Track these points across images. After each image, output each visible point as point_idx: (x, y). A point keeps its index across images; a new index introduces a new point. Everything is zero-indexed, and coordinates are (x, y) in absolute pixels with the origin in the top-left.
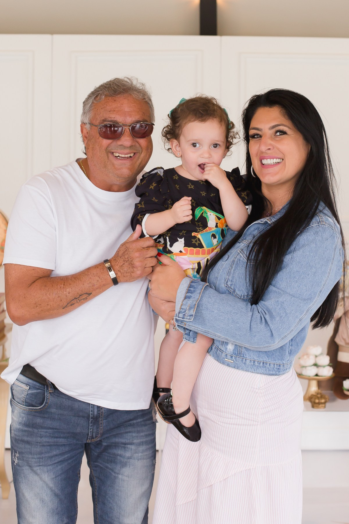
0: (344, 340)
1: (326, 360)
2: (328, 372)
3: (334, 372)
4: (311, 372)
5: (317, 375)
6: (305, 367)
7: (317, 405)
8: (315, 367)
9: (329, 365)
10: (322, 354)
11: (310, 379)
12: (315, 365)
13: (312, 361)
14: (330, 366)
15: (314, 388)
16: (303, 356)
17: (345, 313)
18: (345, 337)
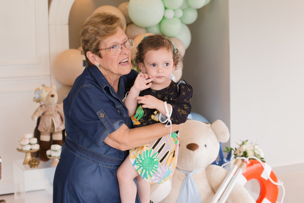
0: (44, 129)
1: (35, 140)
2: (37, 147)
4: (28, 148)
5: (31, 149)
6: (24, 146)
7: (34, 166)
8: (30, 145)
9: (37, 143)
10: (32, 137)
11: (27, 152)
12: (30, 144)
13: (28, 142)
15: (29, 157)
16: (22, 139)
17: (43, 114)
18: (44, 126)
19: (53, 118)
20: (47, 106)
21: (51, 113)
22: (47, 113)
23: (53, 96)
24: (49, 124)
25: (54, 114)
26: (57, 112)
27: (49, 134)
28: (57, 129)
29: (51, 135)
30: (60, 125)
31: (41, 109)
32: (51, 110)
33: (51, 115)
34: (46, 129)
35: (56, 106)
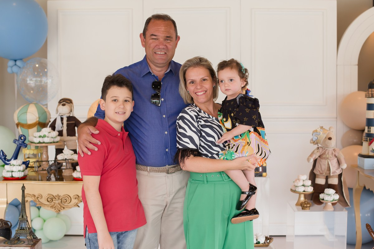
0: (319, 171)
1: (309, 183)
2: (310, 190)
3: (313, 189)
4: (301, 189)
5: (304, 191)
6: (298, 187)
7: (305, 208)
8: (303, 187)
10: (307, 179)
11: (300, 194)
12: (303, 185)
13: (301, 183)
14: (312, 186)
15: (302, 199)
16: (296, 180)
17: (319, 156)
18: (320, 169)
19: (329, 161)
20: (325, 149)
21: (327, 156)
22: (324, 156)
23: (330, 139)
24: (325, 167)
25: (331, 157)
26: (333, 155)
27: (325, 177)
28: (333, 173)
29: (327, 178)
30: (337, 170)
31: (317, 152)
32: (328, 153)
33: (328, 158)
34: (321, 172)
35: (334, 150)
